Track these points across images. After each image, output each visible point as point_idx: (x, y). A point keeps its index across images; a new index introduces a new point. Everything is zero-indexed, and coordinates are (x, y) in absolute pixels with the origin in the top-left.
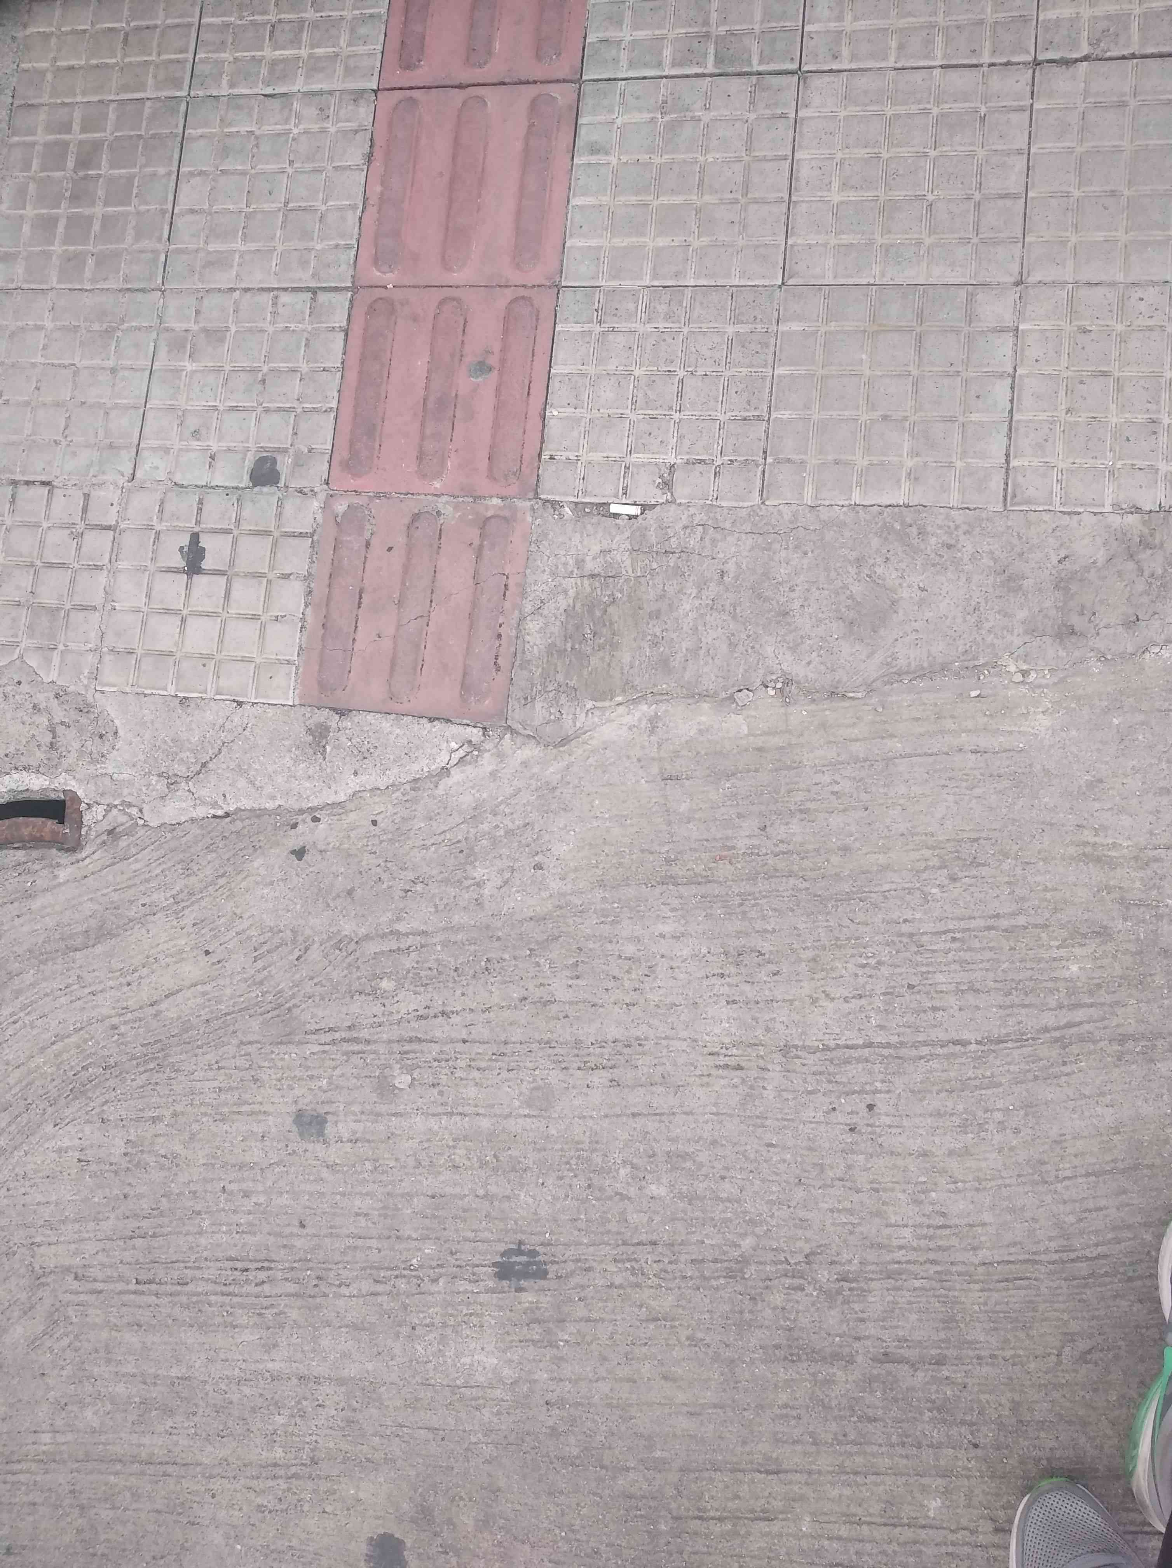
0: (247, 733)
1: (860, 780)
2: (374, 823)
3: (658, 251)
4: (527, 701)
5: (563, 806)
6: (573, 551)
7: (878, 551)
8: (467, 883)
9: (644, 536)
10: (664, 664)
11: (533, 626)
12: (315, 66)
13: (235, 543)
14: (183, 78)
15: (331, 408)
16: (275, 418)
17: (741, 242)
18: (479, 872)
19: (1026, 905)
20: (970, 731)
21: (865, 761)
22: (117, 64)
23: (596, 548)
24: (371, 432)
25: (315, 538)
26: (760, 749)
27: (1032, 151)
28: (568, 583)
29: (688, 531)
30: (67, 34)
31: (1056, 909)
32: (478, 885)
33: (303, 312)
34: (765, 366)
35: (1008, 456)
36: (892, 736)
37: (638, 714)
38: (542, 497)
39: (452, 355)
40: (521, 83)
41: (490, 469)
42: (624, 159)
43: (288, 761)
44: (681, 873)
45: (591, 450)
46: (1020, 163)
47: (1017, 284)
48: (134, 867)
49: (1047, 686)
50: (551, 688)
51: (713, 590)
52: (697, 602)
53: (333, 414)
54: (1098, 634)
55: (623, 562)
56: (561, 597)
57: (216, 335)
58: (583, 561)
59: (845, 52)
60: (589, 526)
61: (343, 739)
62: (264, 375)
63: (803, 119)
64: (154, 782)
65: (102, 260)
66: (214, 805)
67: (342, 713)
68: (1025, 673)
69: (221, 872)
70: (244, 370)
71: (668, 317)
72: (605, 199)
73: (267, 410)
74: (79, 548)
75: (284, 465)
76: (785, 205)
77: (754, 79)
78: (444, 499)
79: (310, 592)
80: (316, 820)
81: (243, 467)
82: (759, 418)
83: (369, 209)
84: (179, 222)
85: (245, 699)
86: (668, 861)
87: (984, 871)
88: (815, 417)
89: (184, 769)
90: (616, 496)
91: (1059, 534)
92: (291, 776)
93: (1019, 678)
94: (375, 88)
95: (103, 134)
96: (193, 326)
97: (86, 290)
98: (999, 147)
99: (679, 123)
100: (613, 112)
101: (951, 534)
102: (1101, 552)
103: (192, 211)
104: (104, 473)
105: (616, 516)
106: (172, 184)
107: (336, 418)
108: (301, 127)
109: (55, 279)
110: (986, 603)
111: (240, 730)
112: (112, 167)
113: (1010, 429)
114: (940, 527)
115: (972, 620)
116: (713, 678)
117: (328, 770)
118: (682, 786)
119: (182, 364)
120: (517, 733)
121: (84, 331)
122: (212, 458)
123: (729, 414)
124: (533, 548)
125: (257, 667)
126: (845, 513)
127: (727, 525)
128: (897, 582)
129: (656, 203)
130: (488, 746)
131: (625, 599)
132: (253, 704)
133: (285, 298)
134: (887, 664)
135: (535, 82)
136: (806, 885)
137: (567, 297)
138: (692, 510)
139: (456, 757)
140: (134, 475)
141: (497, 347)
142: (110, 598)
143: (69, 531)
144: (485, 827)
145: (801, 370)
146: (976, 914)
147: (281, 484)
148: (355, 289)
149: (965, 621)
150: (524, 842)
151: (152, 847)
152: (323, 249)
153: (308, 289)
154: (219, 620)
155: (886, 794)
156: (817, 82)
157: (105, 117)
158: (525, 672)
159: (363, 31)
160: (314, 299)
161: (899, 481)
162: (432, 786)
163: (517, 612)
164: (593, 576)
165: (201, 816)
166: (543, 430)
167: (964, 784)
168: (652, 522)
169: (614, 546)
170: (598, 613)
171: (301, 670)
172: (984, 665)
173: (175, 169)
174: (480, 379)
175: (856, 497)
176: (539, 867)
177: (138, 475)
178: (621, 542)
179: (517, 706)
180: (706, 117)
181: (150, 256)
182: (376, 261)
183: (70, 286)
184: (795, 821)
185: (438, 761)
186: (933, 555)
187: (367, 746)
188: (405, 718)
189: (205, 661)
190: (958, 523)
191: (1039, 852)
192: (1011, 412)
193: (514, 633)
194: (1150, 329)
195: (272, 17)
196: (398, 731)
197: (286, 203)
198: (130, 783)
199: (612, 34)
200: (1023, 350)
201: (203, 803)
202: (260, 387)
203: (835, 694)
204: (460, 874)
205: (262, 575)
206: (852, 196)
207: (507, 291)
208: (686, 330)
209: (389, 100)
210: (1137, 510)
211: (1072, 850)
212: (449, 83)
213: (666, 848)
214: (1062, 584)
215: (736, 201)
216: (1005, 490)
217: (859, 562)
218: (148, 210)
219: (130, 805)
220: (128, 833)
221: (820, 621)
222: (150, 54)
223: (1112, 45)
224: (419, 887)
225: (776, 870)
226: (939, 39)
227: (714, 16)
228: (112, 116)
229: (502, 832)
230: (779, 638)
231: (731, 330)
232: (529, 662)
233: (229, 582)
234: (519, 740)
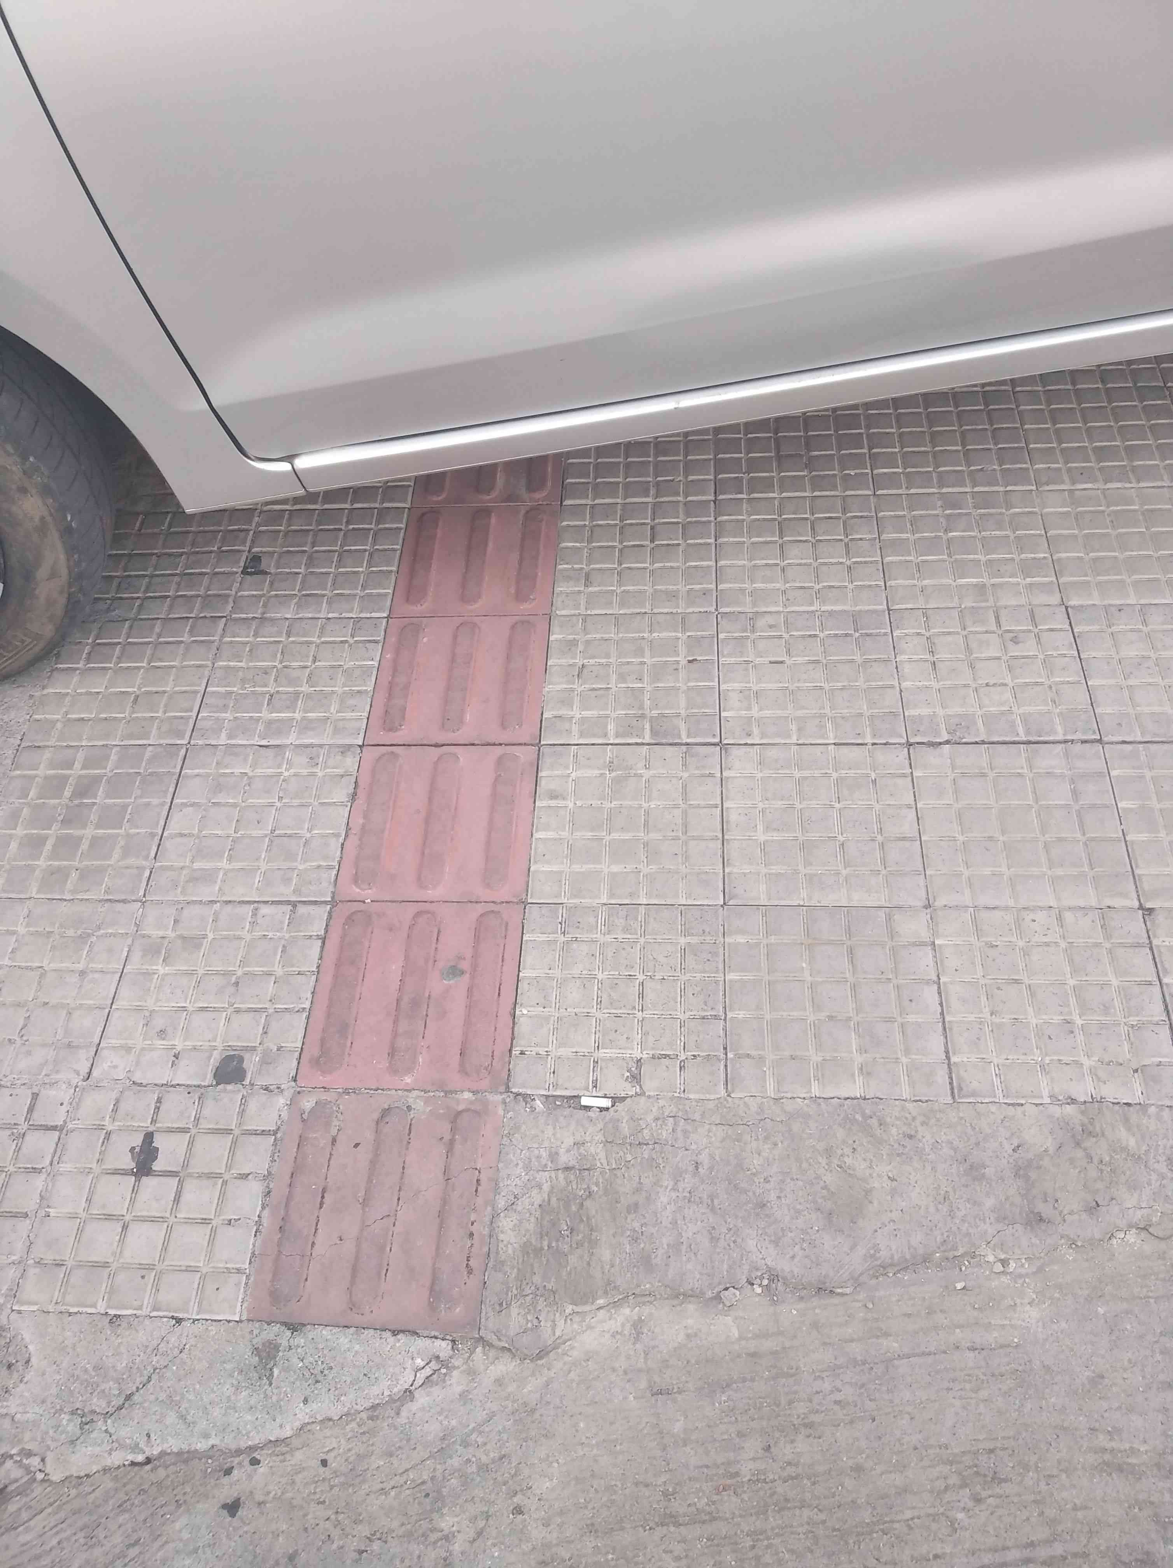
0: (184, 1355)
1: (863, 1385)
2: (324, 1463)
3: (613, 876)
4: (502, 1307)
5: (544, 1432)
6: (546, 1144)
7: (844, 1142)
8: (433, 1537)
9: (617, 1128)
10: (646, 1262)
11: (506, 1223)
12: (306, 726)
13: (191, 1143)
14: (186, 730)
15: (304, 1009)
16: (247, 1018)
17: (683, 869)
18: (447, 1523)
19: (1060, 1528)
20: (963, 1327)
21: (864, 1363)
22: (124, 718)
23: (569, 1141)
24: (344, 1029)
25: (279, 1135)
26: (753, 1355)
27: (918, 806)
28: (543, 1177)
29: (659, 1122)
30: (81, 694)
31: (1090, 1531)
32: (446, 1538)
33: (282, 922)
34: (717, 972)
35: (947, 1052)
36: (887, 1335)
37: (620, 1319)
38: (513, 1090)
39: (426, 961)
40: (489, 744)
41: (462, 1065)
42: (579, 803)
43: (227, 1389)
44: (681, 1511)
45: (560, 1045)
46: (912, 814)
47: (926, 907)
48: (23, 1538)
49: (1027, 1275)
50: (528, 1291)
51: (688, 1182)
52: (674, 1195)
53: (305, 1015)
54: (1064, 1221)
55: (597, 1154)
56: (535, 1192)
57: (192, 942)
58: (557, 1153)
59: (756, 731)
60: (561, 1119)
61: (295, 1360)
62: (238, 978)
63: (728, 778)
64: (64, 1422)
65: (85, 874)
66: (135, 1448)
67: (294, 1327)
68: (1004, 1262)
69: (135, 1537)
70: (217, 973)
71: (626, 930)
72: (565, 834)
73: (238, 1011)
74: (18, 1150)
75: (251, 1063)
76: (720, 842)
77: (684, 748)
78: (415, 1093)
79: (269, 1192)
80: (255, 1462)
81: (208, 1066)
82: (716, 1017)
83: (351, 837)
84: (167, 844)
85: (185, 1316)
86: (665, 1494)
87: (1008, 1488)
88: (768, 1017)
89: (104, 1405)
90: (587, 1089)
91: (1008, 1124)
92: (229, 1408)
93: (999, 1267)
94: (361, 744)
95: (104, 771)
96: (170, 933)
97: (65, 900)
98: (892, 803)
99: (627, 777)
100: (569, 769)
101: (910, 1125)
102: (1050, 1140)
103: (182, 835)
104: (57, 1072)
105: (587, 1108)
106: (165, 813)
107: (308, 1018)
108: (291, 771)
109: (35, 890)
110: (955, 1192)
111: (176, 1351)
112: (108, 796)
113: (945, 1029)
114: (897, 1118)
115: (945, 1209)
116: (698, 1276)
117: (275, 1398)
118: (675, 1401)
119: (154, 967)
120: (491, 1345)
121: (57, 937)
122: (176, 1056)
123: (688, 1014)
124: (505, 1141)
125: (204, 1277)
126: (807, 1106)
127: (697, 1117)
128: (868, 1172)
129: (608, 838)
130: (456, 1362)
131: (601, 1193)
132: (194, 1321)
133: (265, 910)
134: (872, 1256)
135: (501, 744)
136: (822, 1516)
137: (533, 913)
138: (662, 1103)
139: (421, 1376)
140: (89, 1074)
141: (469, 953)
142: (45, 1203)
143: (8, 1132)
144: (455, 1462)
145: (749, 976)
146: (1009, 1544)
147: (247, 1082)
148: (334, 903)
149: (937, 1210)
150: (500, 1479)
151: (50, 1510)
152: (306, 869)
153: (288, 902)
154: (165, 1225)
155: (891, 1401)
156: (735, 752)
157: (107, 758)
158: (500, 1275)
159: (352, 702)
160: (293, 911)
161: (853, 1075)
162: (393, 1413)
163: (489, 1209)
164: (567, 1169)
165: (117, 1463)
166: (513, 1028)
167: (968, 1386)
168: (623, 1114)
169: (588, 1139)
170: (574, 1208)
171: (252, 1279)
172: (962, 1256)
173: (169, 801)
174: (451, 982)
175: (816, 1090)
176: (518, 1510)
177: (95, 1073)
178: (593, 1134)
179: (491, 1314)
180: (647, 774)
181: (135, 871)
182: (356, 880)
183: (49, 896)
184: (800, 1437)
185: (401, 1382)
186: (896, 1146)
187: (320, 1368)
188: (366, 1332)
189: (144, 1272)
190: (914, 1114)
191: (1059, 1462)
192: (942, 1013)
193: (486, 1232)
194: (1047, 944)
195: (271, 689)
196: (357, 1347)
197: (273, 831)
198: (36, 1424)
199: (563, 712)
200: (942, 961)
201: (122, 1446)
202: (232, 989)
203: (822, 1290)
204: (425, 1524)
205: (219, 1176)
206: (776, 836)
207: (478, 906)
208: (642, 940)
209: (371, 754)
210: (1073, 1101)
211: (1091, 1458)
212: (425, 742)
213: (663, 1479)
214: (1022, 1172)
215: (676, 838)
216: (951, 1083)
217: (829, 1152)
218: (138, 833)
219: (30, 1454)
220: (21, 1492)
221: (799, 1212)
222: (157, 712)
223: (966, 735)
224: (376, 1546)
225: (787, 1500)
226: (829, 725)
227: (647, 703)
228: (114, 757)
229: (474, 1468)
230: (760, 1232)
231: (683, 941)
232: (503, 1263)
233: (181, 1183)
234: (492, 1353)
